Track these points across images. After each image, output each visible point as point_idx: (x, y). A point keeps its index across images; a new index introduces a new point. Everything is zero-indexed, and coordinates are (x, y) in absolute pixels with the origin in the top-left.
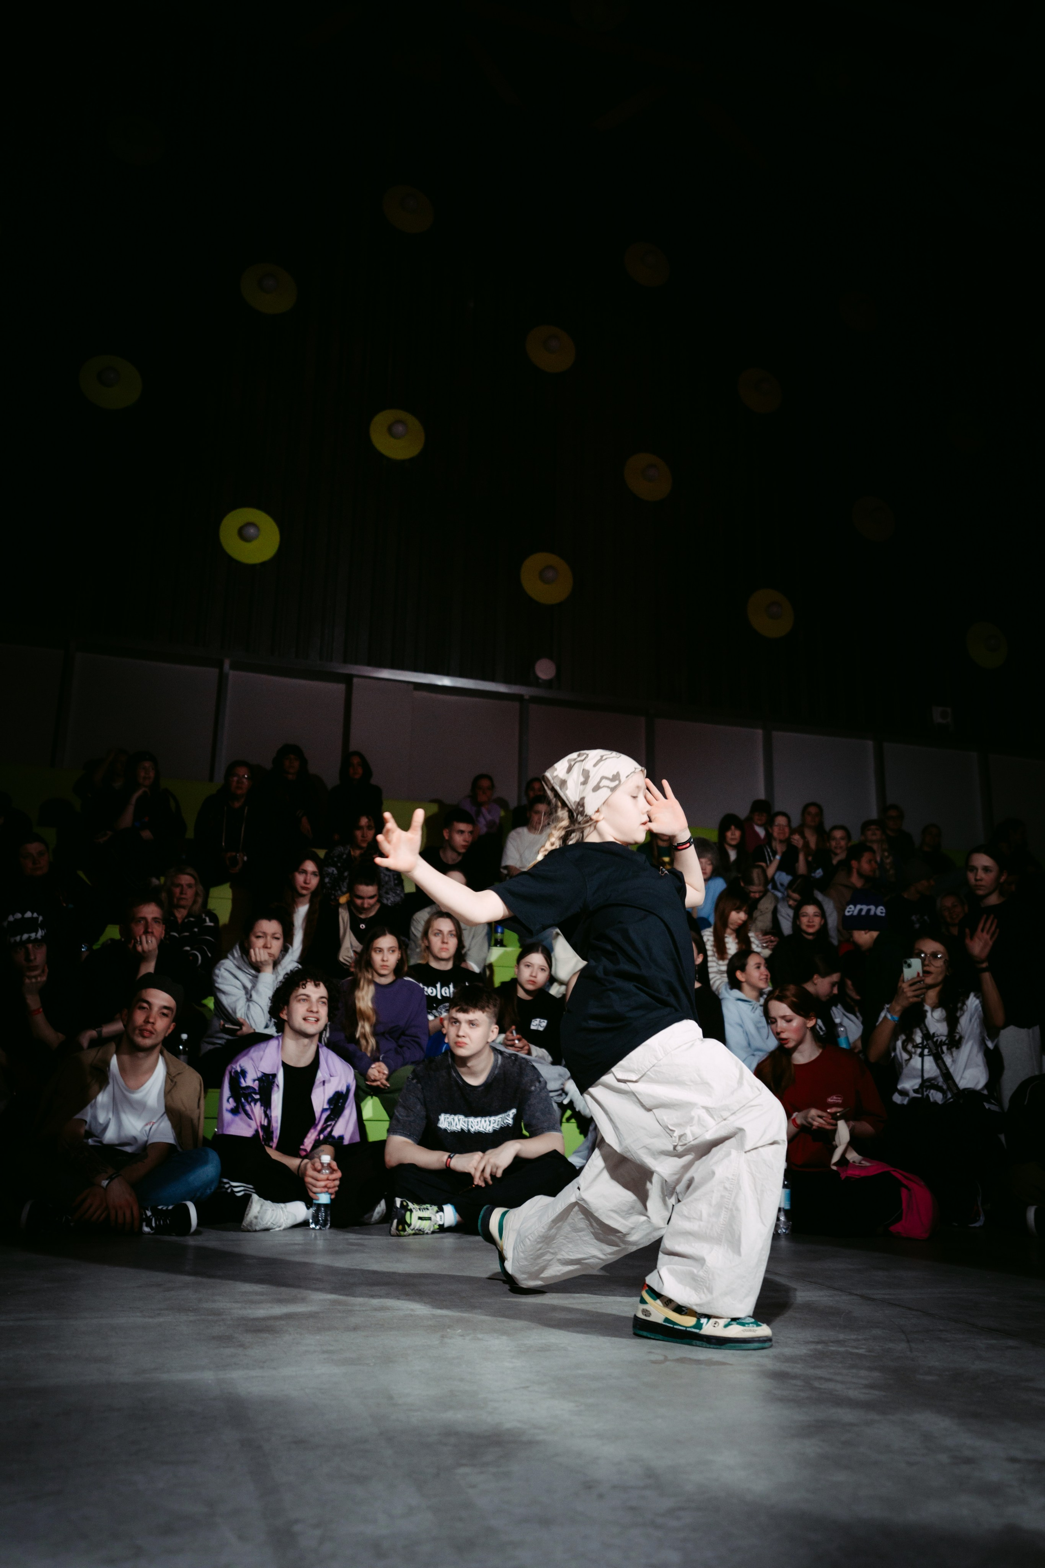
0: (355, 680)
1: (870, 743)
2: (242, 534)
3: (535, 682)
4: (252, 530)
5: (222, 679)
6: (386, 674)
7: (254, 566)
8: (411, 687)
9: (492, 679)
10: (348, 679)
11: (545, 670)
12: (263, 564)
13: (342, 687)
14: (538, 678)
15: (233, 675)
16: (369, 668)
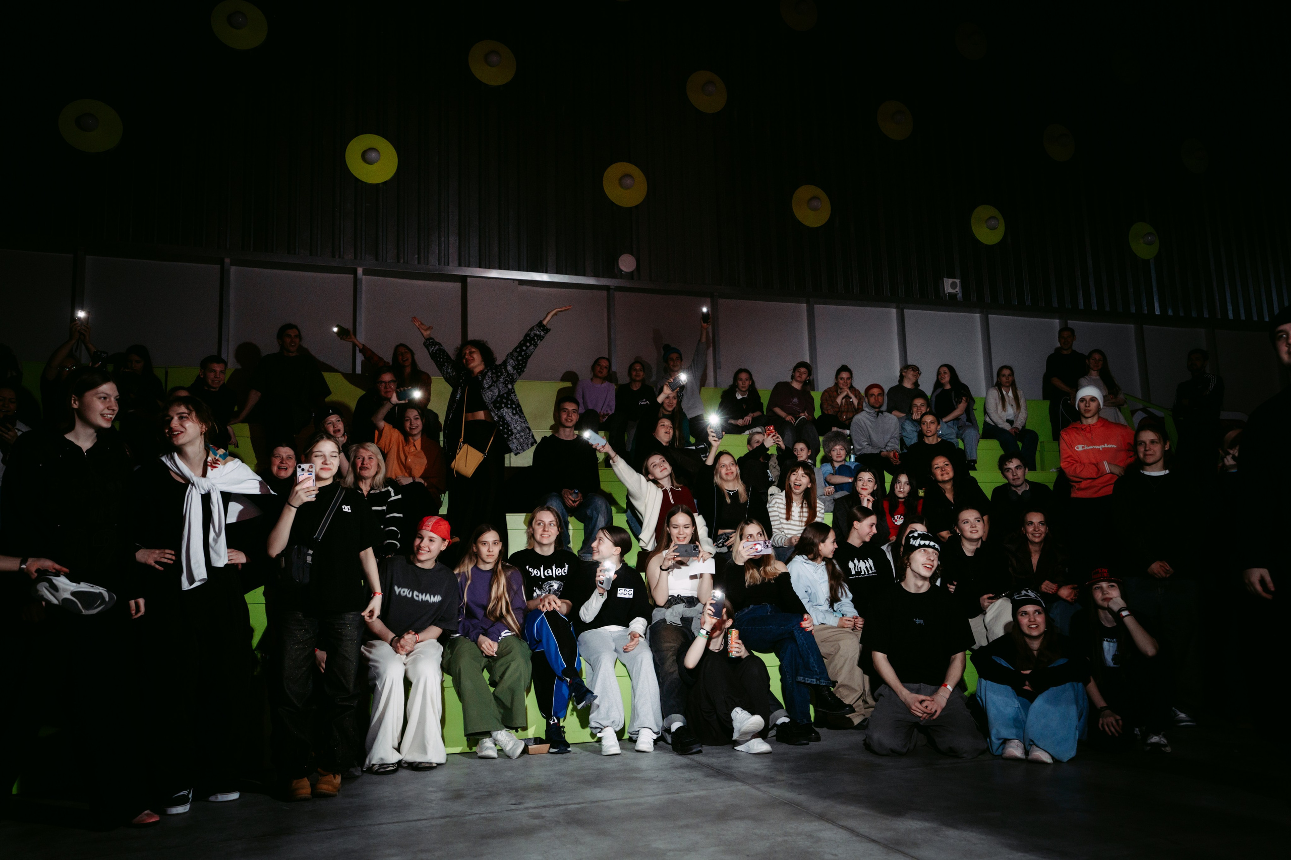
0: (469, 280)
1: (894, 311)
2: (365, 157)
3: (619, 274)
4: (373, 155)
5: (356, 282)
6: (494, 274)
7: (377, 185)
8: (517, 282)
9: (584, 274)
10: (463, 279)
11: (627, 263)
12: (385, 183)
13: (458, 285)
14: (622, 271)
15: (366, 280)
16: (481, 269)
